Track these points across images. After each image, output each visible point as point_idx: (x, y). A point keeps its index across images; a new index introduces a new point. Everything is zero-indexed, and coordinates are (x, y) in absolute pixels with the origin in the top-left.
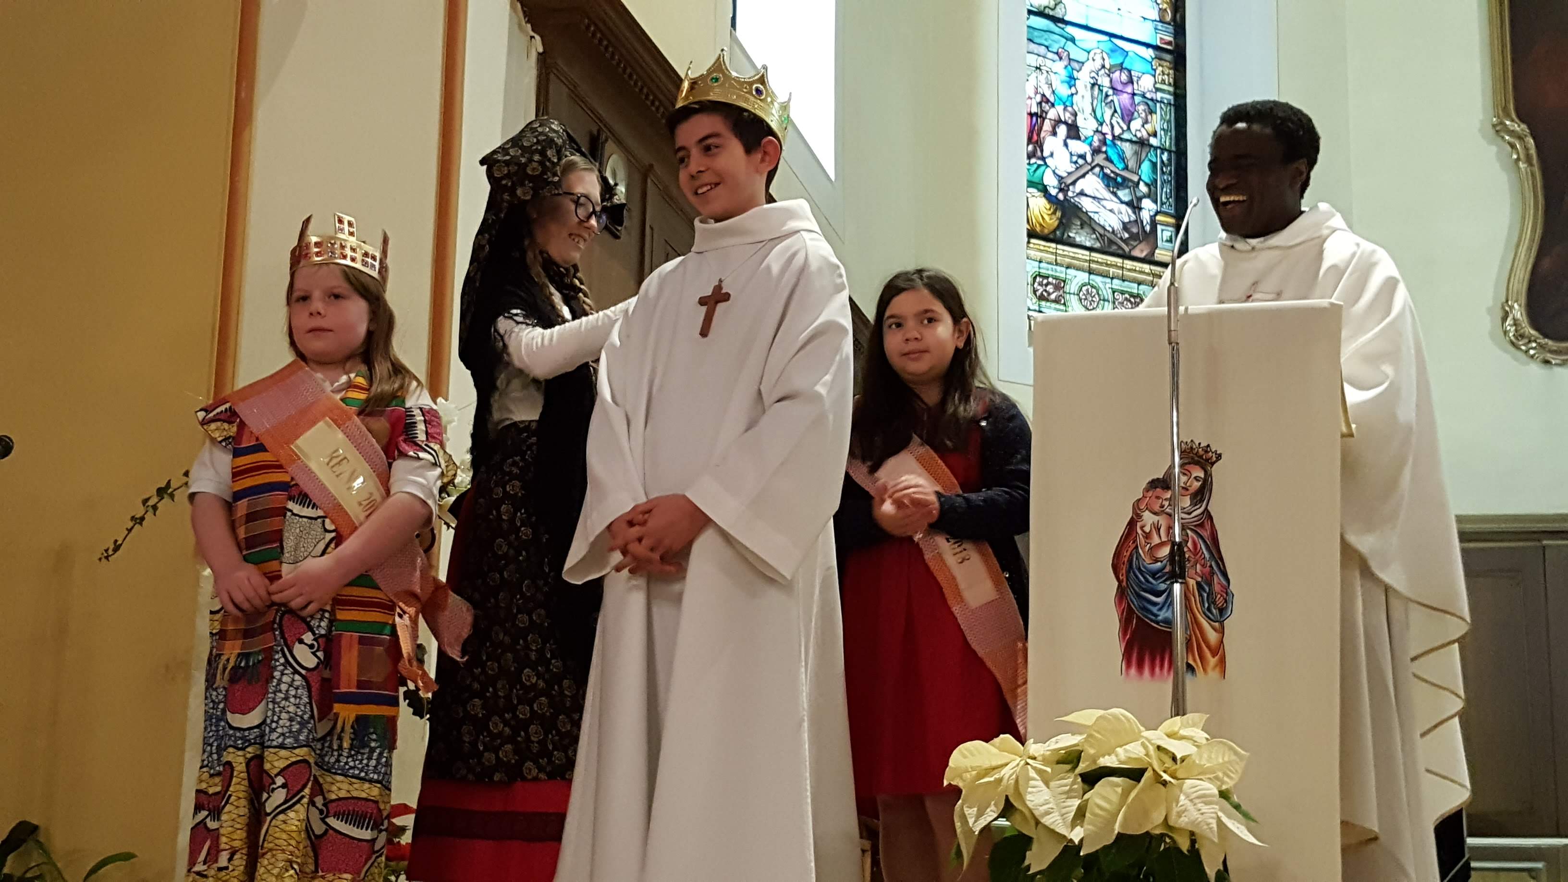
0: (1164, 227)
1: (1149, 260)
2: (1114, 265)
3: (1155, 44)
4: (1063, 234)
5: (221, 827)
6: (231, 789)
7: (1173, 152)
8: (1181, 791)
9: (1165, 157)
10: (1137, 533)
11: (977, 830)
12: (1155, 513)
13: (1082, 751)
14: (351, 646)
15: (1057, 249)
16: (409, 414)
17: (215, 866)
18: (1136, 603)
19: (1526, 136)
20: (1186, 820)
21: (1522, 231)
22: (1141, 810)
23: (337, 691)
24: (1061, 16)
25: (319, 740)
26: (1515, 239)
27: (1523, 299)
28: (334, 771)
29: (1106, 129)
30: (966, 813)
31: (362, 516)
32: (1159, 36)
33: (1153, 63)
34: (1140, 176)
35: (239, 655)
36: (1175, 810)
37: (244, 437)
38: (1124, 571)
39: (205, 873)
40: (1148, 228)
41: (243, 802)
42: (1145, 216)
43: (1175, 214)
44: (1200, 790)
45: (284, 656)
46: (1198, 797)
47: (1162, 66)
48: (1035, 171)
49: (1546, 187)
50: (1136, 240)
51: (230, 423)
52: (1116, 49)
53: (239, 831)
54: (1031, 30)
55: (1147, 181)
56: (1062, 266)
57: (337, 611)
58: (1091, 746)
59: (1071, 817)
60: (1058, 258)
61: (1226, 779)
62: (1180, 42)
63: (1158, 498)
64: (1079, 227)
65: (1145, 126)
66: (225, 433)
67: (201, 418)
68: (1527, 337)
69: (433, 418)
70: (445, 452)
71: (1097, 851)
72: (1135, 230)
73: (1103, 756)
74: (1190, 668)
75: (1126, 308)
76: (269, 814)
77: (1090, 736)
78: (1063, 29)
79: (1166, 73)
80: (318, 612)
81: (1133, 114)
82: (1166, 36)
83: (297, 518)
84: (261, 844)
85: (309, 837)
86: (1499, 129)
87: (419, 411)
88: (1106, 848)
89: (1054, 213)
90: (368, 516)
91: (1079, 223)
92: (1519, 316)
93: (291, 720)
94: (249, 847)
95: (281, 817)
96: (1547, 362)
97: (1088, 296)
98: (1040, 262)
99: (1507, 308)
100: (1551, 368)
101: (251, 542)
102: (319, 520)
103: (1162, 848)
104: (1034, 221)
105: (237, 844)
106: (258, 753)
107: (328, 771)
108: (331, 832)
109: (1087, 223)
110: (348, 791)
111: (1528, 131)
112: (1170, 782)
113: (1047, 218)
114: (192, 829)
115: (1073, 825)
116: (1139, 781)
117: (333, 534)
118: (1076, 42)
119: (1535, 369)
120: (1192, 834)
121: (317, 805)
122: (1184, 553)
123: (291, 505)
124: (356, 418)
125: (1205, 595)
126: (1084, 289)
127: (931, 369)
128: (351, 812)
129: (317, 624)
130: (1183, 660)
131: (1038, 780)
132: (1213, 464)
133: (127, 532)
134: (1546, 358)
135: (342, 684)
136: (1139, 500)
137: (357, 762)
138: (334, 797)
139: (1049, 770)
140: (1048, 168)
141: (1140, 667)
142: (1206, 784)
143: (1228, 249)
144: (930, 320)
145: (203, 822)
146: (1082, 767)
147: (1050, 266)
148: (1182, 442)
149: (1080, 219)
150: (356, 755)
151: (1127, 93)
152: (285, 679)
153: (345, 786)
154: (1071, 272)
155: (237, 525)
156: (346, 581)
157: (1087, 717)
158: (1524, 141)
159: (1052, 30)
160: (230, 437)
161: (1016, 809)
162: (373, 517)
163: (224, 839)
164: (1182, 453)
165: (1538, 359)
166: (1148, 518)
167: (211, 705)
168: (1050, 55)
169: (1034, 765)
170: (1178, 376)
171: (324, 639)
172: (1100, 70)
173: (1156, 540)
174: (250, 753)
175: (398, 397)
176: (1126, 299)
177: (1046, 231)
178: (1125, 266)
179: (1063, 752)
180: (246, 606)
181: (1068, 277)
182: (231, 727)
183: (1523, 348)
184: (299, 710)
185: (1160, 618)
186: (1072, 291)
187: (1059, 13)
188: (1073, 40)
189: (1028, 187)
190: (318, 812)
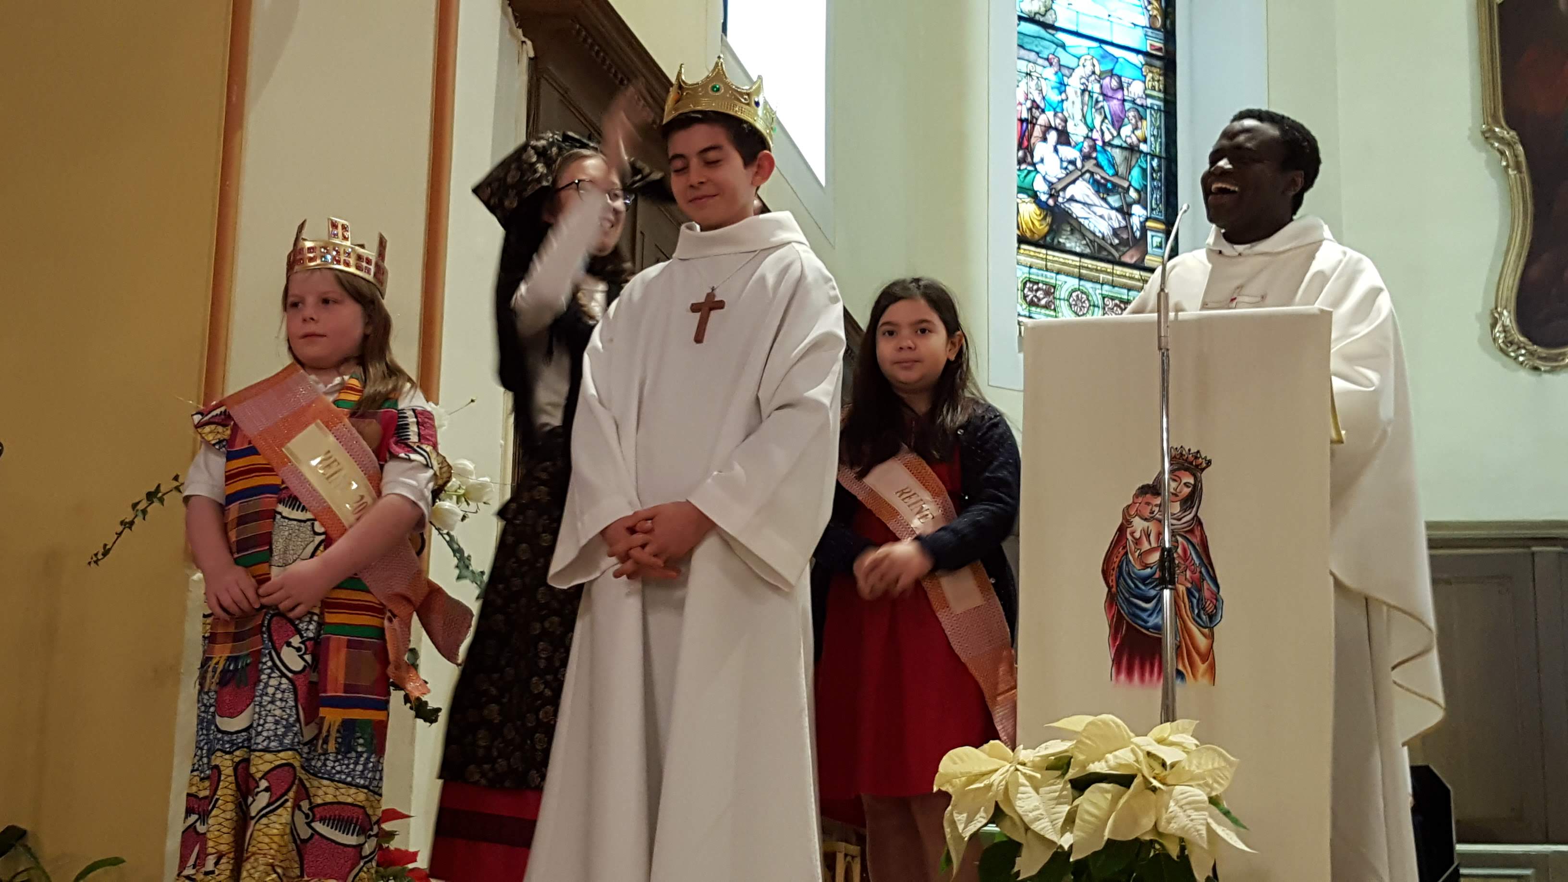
0: (1154, 233)
1: (1139, 266)
2: (1104, 271)
3: (1144, 50)
4: (1053, 240)
5: (208, 831)
6: (219, 793)
7: (1164, 158)
8: (1171, 797)
9: (1155, 163)
10: (1127, 539)
11: (967, 835)
12: (1146, 520)
13: (1071, 758)
14: (338, 650)
15: (1047, 254)
16: (401, 415)
17: (203, 870)
18: (1125, 608)
19: (1515, 143)
20: (1175, 826)
21: (1510, 238)
22: (1131, 816)
23: (323, 695)
24: (1051, 22)
25: (305, 744)
26: (1504, 248)
27: (1512, 305)
28: (320, 775)
29: (1096, 135)
30: (956, 819)
31: (352, 518)
32: (1149, 42)
33: (1143, 70)
34: (1130, 183)
35: (228, 659)
36: (1165, 816)
37: (238, 440)
38: (1114, 577)
39: (194, 877)
40: (1138, 234)
41: (231, 806)
42: (1136, 222)
43: (1164, 220)
44: (1191, 796)
45: (272, 659)
46: (1189, 803)
47: (1152, 72)
48: (1026, 176)
49: (1535, 195)
50: (1125, 246)
51: (224, 426)
52: (1106, 55)
53: (225, 836)
54: (1021, 37)
55: (1137, 186)
56: (1052, 271)
57: (326, 614)
58: (1081, 752)
59: (1060, 824)
60: (1049, 264)
61: (1215, 785)
62: (1171, 49)
63: (1148, 504)
64: (1069, 233)
65: (1136, 132)
66: (219, 436)
67: (196, 422)
68: (1517, 344)
69: (426, 420)
70: (438, 454)
71: (1087, 857)
72: (1125, 236)
73: (1093, 763)
74: (1180, 674)
75: (1116, 314)
76: (253, 818)
77: (1079, 742)
78: (1053, 35)
79: (1156, 79)
80: (306, 615)
81: (1123, 119)
82: (1156, 43)
83: (286, 521)
84: (246, 847)
85: (295, 841)
86: (1488, 136)
87: (411, 413)
88: (1095, 854)
89: (1045, 218)
90: (358, 519)
91: (1069, 229)
92: (1508, 322)
93: (277, 723)
94: (235, 852)
95: (264, 821)
96: (1536, 369)
97: (1078, 302)
98: (1030, 267)
99: (1496, 315)
100: (1540, 375)
101: (242, 545)
102: (309, 523)
103: (1152, 854)
104: (1024, 226)
105: (223, 848)
106: (246, 756)
107: (315, 775)
108: (316, 837)
109: (1078, 229)
110: (335, 796)
111: (1517, 138)
112: (1159, 788)
113: (1037, 223)
114: (183, 832)
115: (1064, 829)
116: (1129, 787)
117: (323, 537)
118: (1067, 48)
119: (1525, 376)
120: (1182, 840)
121: (303, 809)
122: (1174, 559)
123: (280, 508)
124: (346, 421)
125: (1195, 601)
126: (1074, 294)
127: (922, 378)
128: (337, 817)
129: (305, 627)
130: (1172, 665)
131: (1027, 786)
132: (1203, 470)
133: (116, 536)
134: (1536, 365)
135: (329, 688)
136: (1129, 506)
137: (344, 767)
138: (319, 801)
139: (1039, 776)
140: (1039, 175)
141: (1130, 674)
142: (1197, 791)
143: (1216, 254)
144: (923, 331)
145: (192, 826)
146: (1072, 773)
147: (1041, 272)
148: (1172, 447)
149: (1071, 225)
150: (343, 759)
151: (1118, 99)
152: (273, 682)
153: (331, 790)
154: (1062, 278)
155: (229, 527)
156: (334, 585)
157: (1077, 723)
158: (1513, 147)
159: (1042, 36)
160: (224, 440)
161: (1006, 815)
162: (363, 520)
163: (210, 844)
164: (1172, 459)
165: (1527, 366)
166: (1138, 524)
167: (203, 709)
168: (1040, 61)
169: (1024, 771)
170: (1168, 382)
171: (312, 642)
172: (1090, 76)
173: (1146, 546)
174: (237, 756)
175: (390, 398)
176: (1116, 305)
177: (1036, 237)
178: (1115, 272)
179: (1053, 758)
180: (233, 609)
181: (1058, 282)
182: (219, 731)
183: (1512, 354)
184: (284, 713)
185: (1149, 624)
186: (1062, 297)
187: (1049, 19)
188: (1063, 46)
189: (1018, 192)
190: (304, 816)
